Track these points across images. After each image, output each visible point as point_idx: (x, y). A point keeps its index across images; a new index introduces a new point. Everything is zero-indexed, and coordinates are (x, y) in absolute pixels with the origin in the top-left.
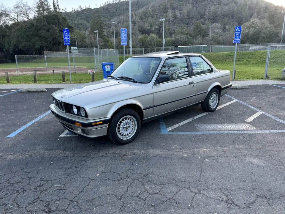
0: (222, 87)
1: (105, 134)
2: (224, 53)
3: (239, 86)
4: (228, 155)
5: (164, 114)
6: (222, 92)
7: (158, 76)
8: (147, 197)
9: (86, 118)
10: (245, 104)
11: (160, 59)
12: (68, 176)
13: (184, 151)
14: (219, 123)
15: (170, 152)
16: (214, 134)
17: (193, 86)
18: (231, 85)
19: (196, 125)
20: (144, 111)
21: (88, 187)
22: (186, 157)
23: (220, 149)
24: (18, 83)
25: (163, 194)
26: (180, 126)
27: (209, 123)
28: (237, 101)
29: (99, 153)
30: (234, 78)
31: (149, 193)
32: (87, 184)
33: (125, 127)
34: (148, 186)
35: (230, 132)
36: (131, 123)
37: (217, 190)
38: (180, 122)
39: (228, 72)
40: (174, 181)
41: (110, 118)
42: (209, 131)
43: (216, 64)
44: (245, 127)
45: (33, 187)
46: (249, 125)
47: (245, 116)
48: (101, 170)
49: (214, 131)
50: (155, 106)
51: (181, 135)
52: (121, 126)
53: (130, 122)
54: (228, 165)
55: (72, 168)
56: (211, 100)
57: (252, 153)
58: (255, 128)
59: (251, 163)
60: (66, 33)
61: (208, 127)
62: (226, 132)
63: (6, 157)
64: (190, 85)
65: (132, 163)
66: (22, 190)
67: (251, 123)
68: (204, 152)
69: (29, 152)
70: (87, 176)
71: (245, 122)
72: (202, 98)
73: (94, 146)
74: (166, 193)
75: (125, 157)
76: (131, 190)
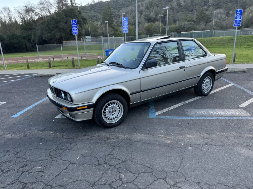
0: (217, 71)
1: (91, 118)
2: (226, 37)
3: (237, 70)
4: (214, 143)
5: (153, 99)
6: (217, 76)
7: (146, 61)
8: (119, 186)
9: (72, 103)
10: (242, 88)
11: (149, 44)
12: (51, 157)
13: (168, 137)
14: (211, 108)
15: (154, 137)
16: (203, 120)
17: (184, 70)
18: (227, 69)
19: (186, 110)
20: (130, 96)
21: (65, 170)
22: (169, 144)
23: (207, 136)
24: (36, 69)
25: (136, 183)
26: (169, 111)
27: (200, 108)
28: (233, 85)
29: (85, 136)
30: (234, 61)
31: (122, 182)
32: (65, 168)
33: (111, 111)
34: (123, 174)
35: (221, 118)
36: (118, 107)
37: (195, 183)
38: (170, 106)
39: (224, 56)
40: (151, 170)
41: (95, 103)
42: (198, 116)
43: (218, 48)
44: (237, 113)
45: (17, 167)
46: (243, 110)
47: (240, 101)
48: (82, 153)
49: (204, 116)
50: (142, 91)
51: (168, 119)
52: (107, 110)
53: (116, 106)
54: (212, 155)
55: (56, 150)
56: (204, 84)
57: (241, 142)
58: (249, 114)
59: (239, 154)
60: (74, 23)
61: (198, 112)
62: (217, 118)
63: (4, 136)
64: (181, 69)
65: (113, 148)
66: (7, 170)
67: (245, 109)
68: (189, 138)
69: (25, 132)
70: (68, 159)
71: (239, 108)
72: (194, 82)
73: (82, 128)
74: (140, 182)
75: (108, 140)
76: (105, 177)
